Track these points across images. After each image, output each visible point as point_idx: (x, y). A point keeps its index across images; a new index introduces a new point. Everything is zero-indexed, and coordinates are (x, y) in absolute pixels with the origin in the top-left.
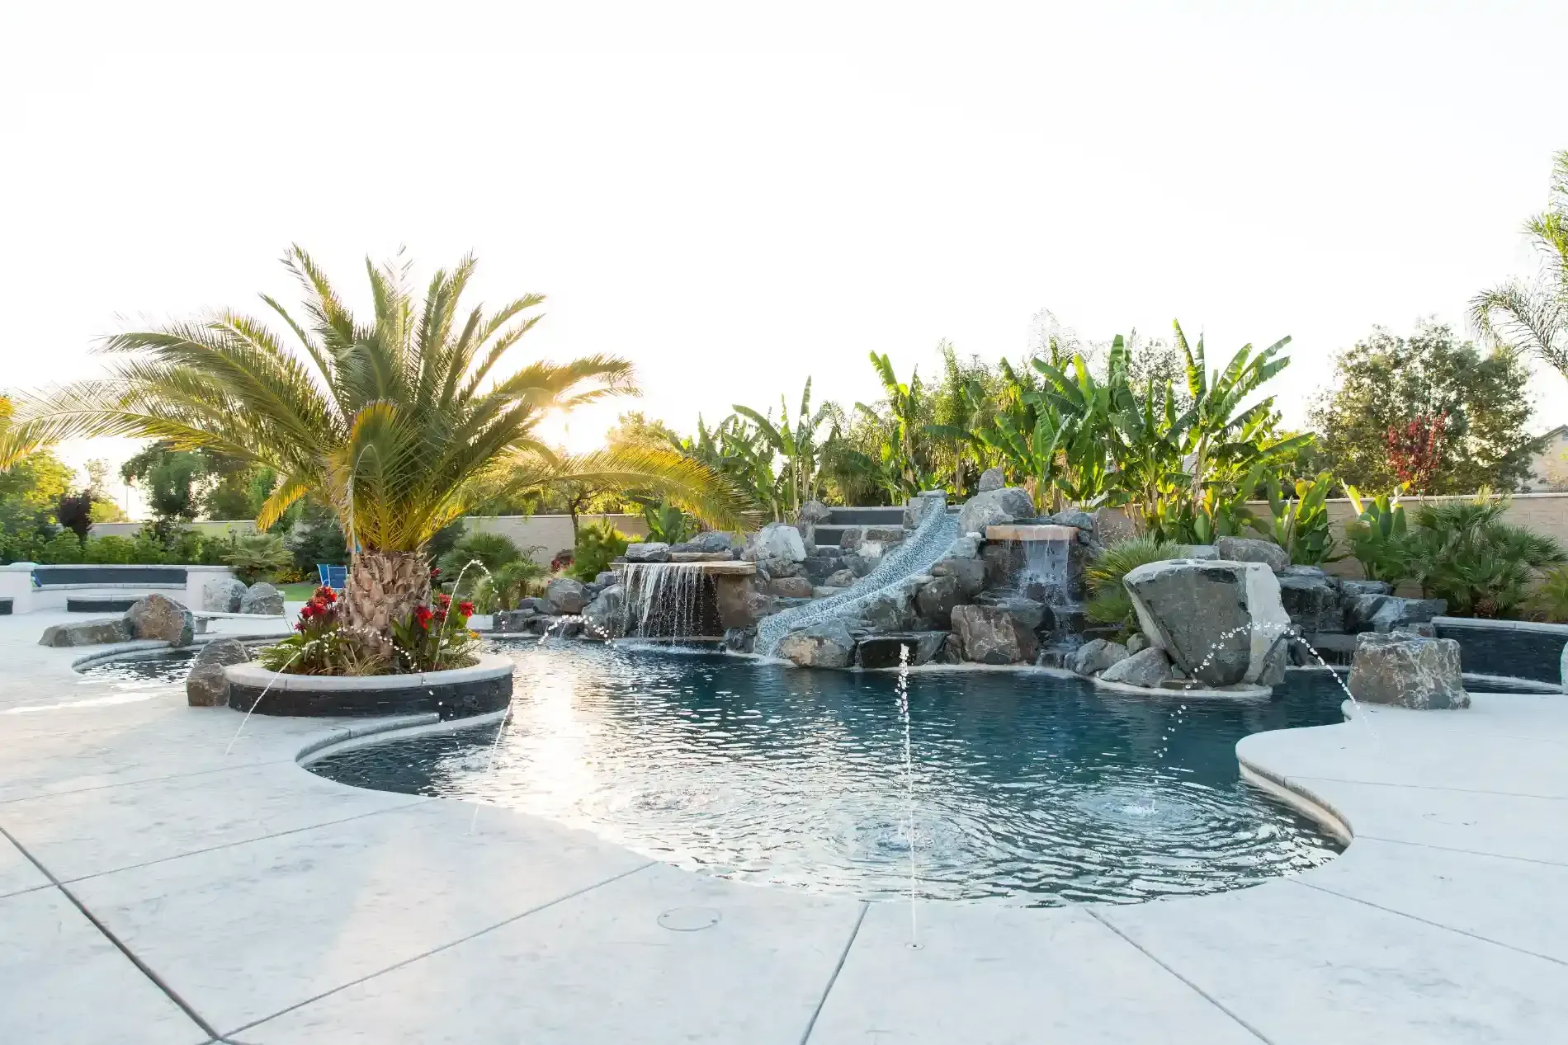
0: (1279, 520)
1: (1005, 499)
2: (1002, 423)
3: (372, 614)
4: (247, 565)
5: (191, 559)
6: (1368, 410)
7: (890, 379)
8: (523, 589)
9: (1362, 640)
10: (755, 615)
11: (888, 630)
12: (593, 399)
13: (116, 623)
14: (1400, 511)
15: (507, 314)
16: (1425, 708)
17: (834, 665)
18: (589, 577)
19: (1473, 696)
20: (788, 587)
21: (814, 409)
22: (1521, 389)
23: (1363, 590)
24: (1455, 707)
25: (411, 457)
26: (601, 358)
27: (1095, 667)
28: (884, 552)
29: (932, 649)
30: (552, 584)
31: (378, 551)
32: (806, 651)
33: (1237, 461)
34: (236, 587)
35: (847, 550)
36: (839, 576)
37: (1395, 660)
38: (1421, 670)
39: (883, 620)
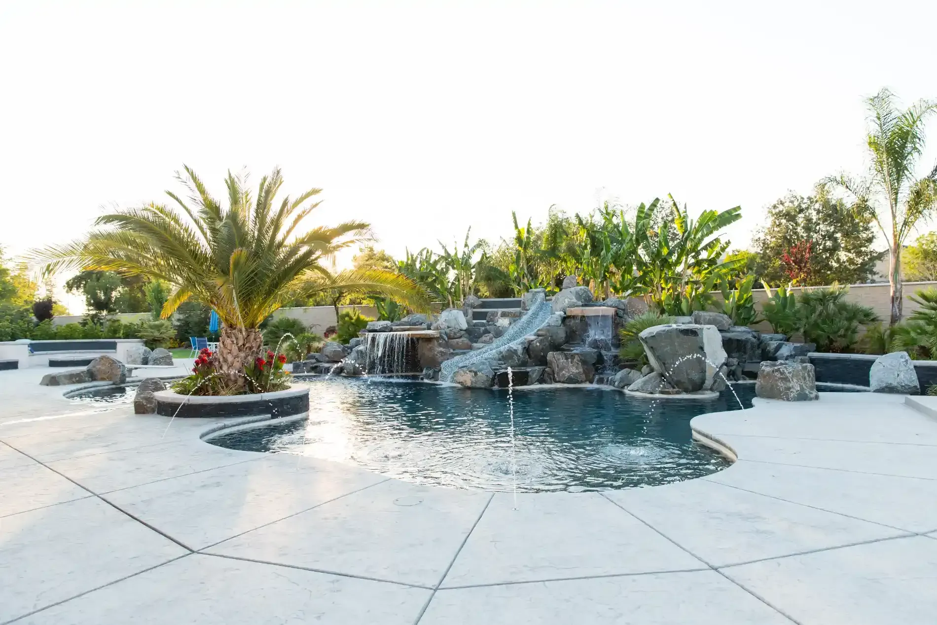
0: (727, 302)
1: (577, 293)
3: (232, 363)
4: (151, 338)
5: (117, 335)
7: (516, 225)
8: (309, 349)
9: (763, 365)
10: (440, 360)
11: (513, 366)
12: (350, 244)
13: (83, 372)
14: (792, 295)
15: (302, 199)
16: (794, 400)
17: (483, 386)
18: (346, 341)
19: (821, 394)
20: (457, 344)
21: (472, 244)
23: (771, 339)
24: (811, 399)
25: (253, 278)
27: (625, 383)
28: (510, 324)
29: (536, 376)
30: (325, 346)
31: (235, 329)
32: (468, 379)
33: (705, 269)
34: (145, 351)
35: (490, 323)
36: (486, 338)
37: (779, 375)
38: (792, 380)
39: (510, 361)
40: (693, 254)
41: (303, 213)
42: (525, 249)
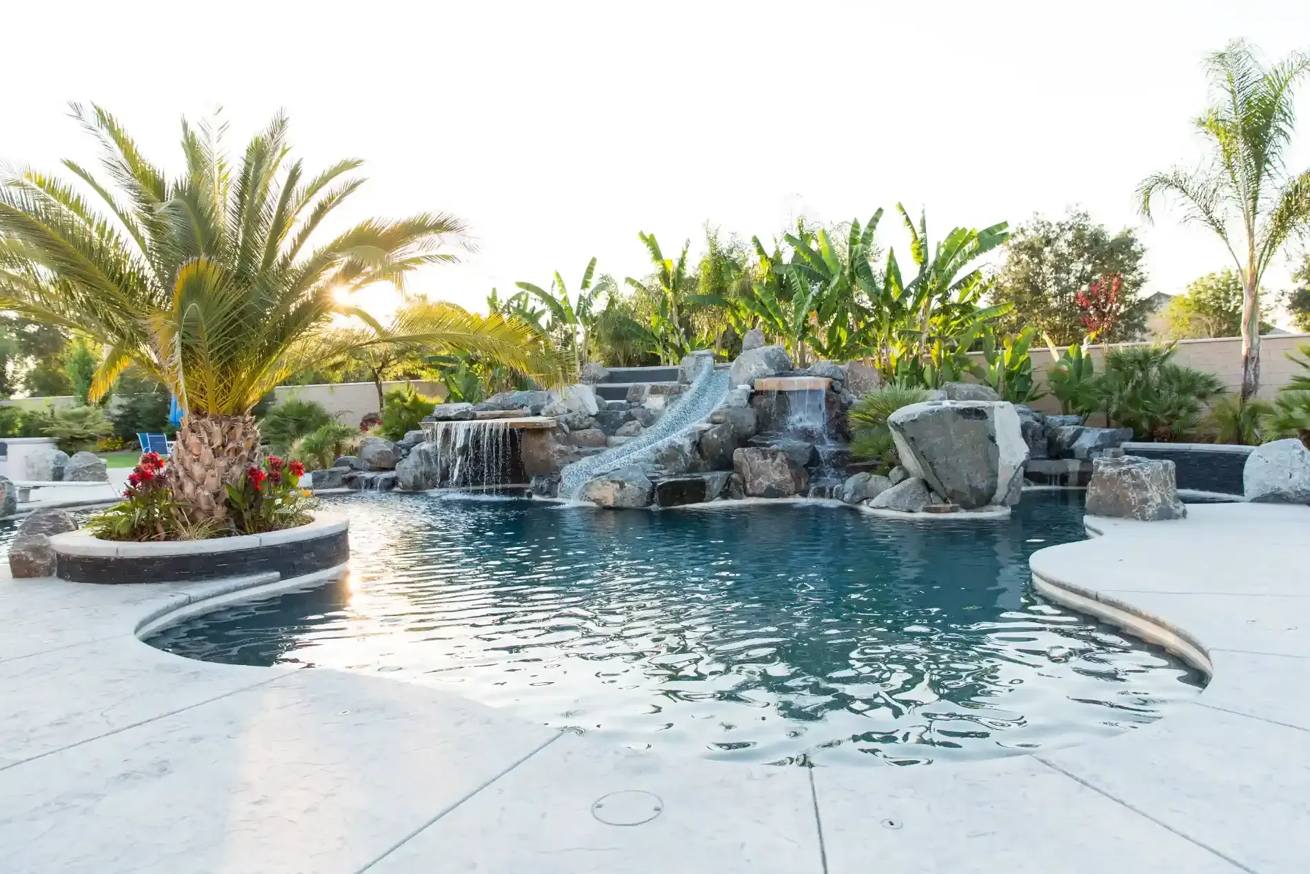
0: (992, 368)
1: (767, 356)
2: (759, 290)
3: (203, 478)
4: (68, 436)
5: (10, 432)
6: (1027, 280)
7: (657, 256)
8: (338, 449)
10: (558, 463)
11: (678, 473)
12: (412, 265)
14: (1088, 356)
15: (324, 180)
16: (1154, 520)
17: (633, 505)
18: (396, 436)
19: (1189, 507)
20: (585, 437)
21: (594, 282)
22: (1139, 262)
23: (1063, 423)
24: (1177, 517)
25: (236, 320)
26: (426, 219)
28: (666, 405)
29: (718, 486)
30: (364, 443)
31: (205, 416)
32: (609, 495)
33: (956, 319)
34: (57, 457)
35: (633, 404)
36: (630, 427)
37: (1129, 480)
38: (1151, 487)
39: (673, 464)
40: (940, 296)
41: (330, 200)
42: (675, 290)
